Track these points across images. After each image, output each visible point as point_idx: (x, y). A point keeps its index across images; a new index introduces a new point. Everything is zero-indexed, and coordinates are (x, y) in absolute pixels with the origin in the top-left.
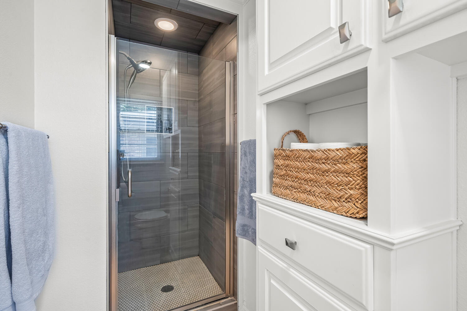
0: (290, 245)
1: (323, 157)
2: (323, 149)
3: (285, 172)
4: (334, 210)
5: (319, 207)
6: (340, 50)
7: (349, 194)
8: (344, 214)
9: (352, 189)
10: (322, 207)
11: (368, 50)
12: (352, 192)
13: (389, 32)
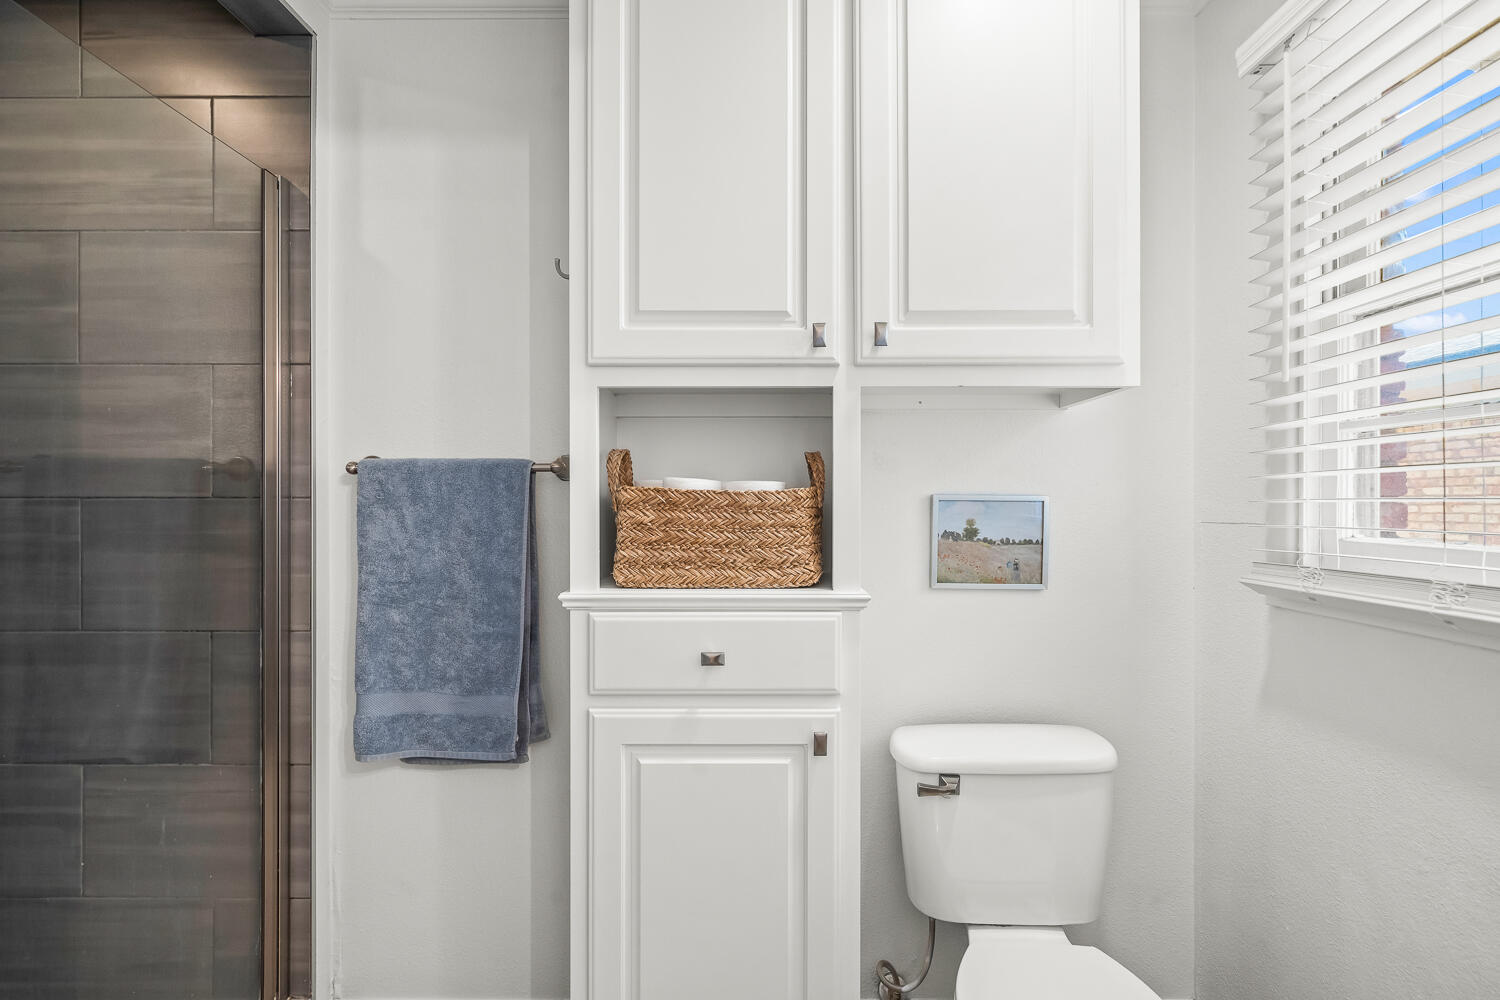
0: (712, 661)
1: (756, 503)
2: (756, 490)
3: (662, 534)
4: (773, 584)
5: (746, 585)
6: (803, 350)
7: (796, 556)
8: (791, 585)
9: (800, 547)
10: (752, 585)
11: (836, 366)
12: (799, 551)
13: (865, 358)
